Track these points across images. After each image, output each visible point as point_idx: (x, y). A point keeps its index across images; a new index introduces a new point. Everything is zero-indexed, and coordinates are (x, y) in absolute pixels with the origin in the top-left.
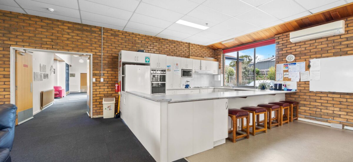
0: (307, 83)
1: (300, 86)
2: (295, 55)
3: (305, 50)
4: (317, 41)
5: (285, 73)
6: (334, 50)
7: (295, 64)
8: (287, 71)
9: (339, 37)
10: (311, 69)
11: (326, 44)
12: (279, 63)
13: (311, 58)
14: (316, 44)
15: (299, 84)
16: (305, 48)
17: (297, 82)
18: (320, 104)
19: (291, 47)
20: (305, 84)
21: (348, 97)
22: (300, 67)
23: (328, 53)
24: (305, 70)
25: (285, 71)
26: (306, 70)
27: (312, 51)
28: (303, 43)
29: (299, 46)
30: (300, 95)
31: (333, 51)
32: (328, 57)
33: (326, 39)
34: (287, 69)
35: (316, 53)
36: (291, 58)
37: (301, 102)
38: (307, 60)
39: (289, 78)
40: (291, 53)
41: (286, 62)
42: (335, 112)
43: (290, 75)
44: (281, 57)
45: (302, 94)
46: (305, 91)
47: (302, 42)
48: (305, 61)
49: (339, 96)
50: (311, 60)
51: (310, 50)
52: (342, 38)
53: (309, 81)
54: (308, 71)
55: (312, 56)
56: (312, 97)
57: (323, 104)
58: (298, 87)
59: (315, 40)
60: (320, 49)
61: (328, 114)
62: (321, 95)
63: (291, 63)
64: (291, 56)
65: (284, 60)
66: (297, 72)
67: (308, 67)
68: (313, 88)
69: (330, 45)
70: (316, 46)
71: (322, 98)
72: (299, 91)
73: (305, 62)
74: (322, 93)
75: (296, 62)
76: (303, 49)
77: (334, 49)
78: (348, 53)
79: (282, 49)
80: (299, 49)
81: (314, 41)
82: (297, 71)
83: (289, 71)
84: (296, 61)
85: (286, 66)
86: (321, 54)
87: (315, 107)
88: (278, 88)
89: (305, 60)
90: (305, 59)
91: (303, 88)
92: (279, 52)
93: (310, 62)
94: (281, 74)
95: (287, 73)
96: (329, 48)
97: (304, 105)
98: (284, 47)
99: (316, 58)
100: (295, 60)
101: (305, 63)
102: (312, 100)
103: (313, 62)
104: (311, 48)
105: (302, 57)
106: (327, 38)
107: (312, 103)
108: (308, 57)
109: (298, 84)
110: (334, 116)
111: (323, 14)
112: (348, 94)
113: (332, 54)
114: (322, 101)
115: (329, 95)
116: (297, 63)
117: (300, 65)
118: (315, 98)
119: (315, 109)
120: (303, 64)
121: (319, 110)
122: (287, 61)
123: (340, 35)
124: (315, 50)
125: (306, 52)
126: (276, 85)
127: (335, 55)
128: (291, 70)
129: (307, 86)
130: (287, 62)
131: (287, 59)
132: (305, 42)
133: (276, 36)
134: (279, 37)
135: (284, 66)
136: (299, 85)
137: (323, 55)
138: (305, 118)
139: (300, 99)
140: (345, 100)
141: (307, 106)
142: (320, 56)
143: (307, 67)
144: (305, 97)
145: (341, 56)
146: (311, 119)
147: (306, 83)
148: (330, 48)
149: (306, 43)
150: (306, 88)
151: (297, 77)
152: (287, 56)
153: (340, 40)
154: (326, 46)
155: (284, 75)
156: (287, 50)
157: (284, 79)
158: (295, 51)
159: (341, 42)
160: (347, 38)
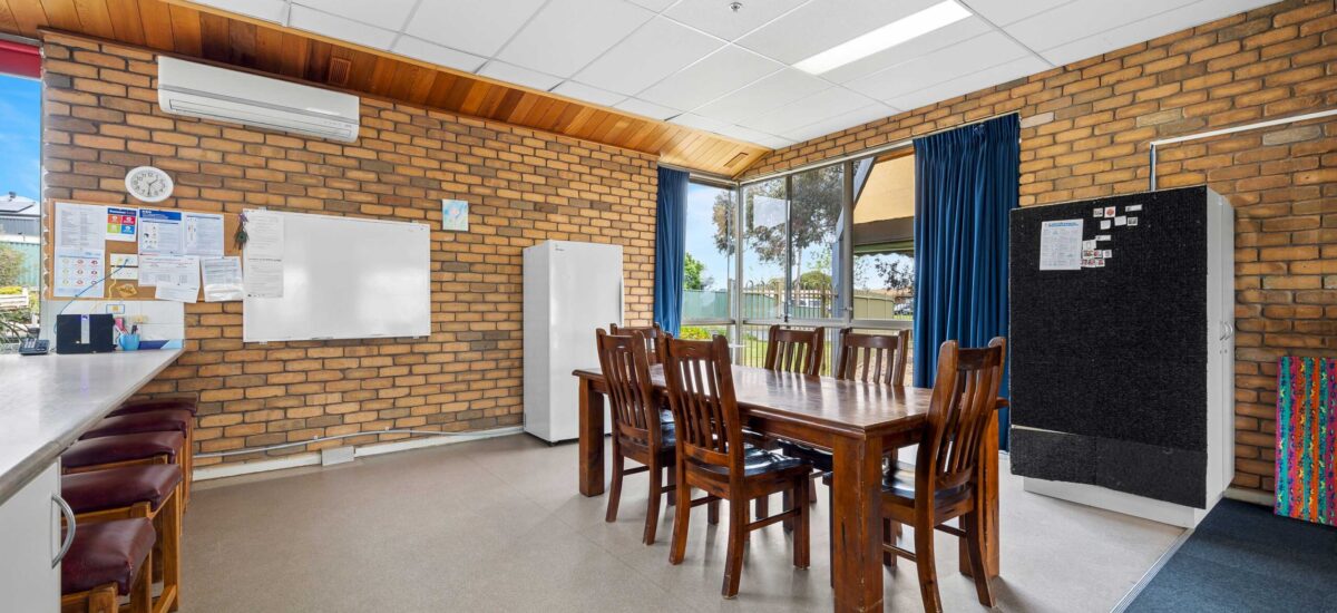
0: (232, 309)
1: (199, 324)
2: (176, 176)
3: (224, 162)
4: (271, 139)
5: (115, 259)
6: (325, 190)
7: (177, 217)
8: (131, 248)
9: (337, 150)
10: (249, 249)
11: (302, 161)
12: (71, 198)
13: (245, 202)
14: (267, 152)
15: (196, 314)
16: (224, 154)
17: (186, 304)
18: (280, 391)
19: (151, 130)
20: (224, 312)
21: (362, 350)
22: (200, 235)
23: (306, 196)
24: (221, 252)
25: (112, 247)
26: (228, 253)
27: (251, 173)
28: (213, 132)
29: (195, 135)
30: (199, 366)
31: (324, 193)
32: (307, 210)
33: (300, 144)
34: (130, 238)
35: (266, 187)
36: (146, 183)
37: (206, 397)
38: (229, 207)
39: (141, 283)
40: (151, 160)
41: (122, 198)
42: (329, 409)
43: (146, 267)
44: (91, 170)
45: (210, 358)
46: (221, 345)
47: (210, 124)
48: (224, 210)
49: (338, 352)
50: (249, 213)
51: (244, 168)
52: (347, 157)
53: (240, 302)
54: (238, 258)
55: (250, 197)
56: (250, 369)
57: (293, 390)
58: (188, 326)
59: (265, 132)
60: (281, 177)
61: (308, 424)
62: (284, 355)
63: (154, 212)
64: (150, 174)
65: (105, 184)
66: (185, 259)
67: (238, 239)
68: (256, 330)
69: (314, 169)
70: (267, 159)
71: (290, 367)
72: (194, 346)
73: (221, 216)
74: (287, 345)
75: (176, 206)
76: (214, 157)
77: (325, 186)
79: (97, 124)
80: (196, 154)
81: (259, 138)
82: (185, 250)
83: (142, 246)
84: (181, 203)
85: (127, 219)
86: (285, 195)
87: (266, 404)
88: (85, 339)
89: (220, 206)
90: (224, 203)
91: (215, 332)
92: (71, 134)
93: (243, 219)
94: (87, 262)
95: (133, 259)
96: (311, 178)
97: (221, 408)
98: (105, 115)
99: (269, 206)
100: (171, 197)
101: (221, 223)
102: (255, 380)
103: (257, 220)
104: (247, 161)
105: (206, 193)
106: (306, 140)
107: (251, 393)
108: (237, 196)
109: (187, 315)
110: (326, 423)
112: (362, 342)
113: (320, 205)
114: (289, 378)
115: (313, 353)
116: (184, 214)
117: (200, 226)
118: (265, 368)
119: (263, 416)
120: (216, 225)
121: (278, 414)
122: (126, 194)
123: (343, 145)
124: (263, 174)
125: (226, 171)
126: (68, 326)
127: (329, 207)
128: (156, 247)
129: (232, 320)
130: (125, 202)
131: (128, 184)
132: (222, 128)
133: (49, 36)
134: (71, 50)
135: (110, 220)
136: (193, 320)
137: (293, 202)
138: (225, 461)
139: (198, 385)
140: (353, 363)
141: (234, 407)
142: (279, 200)
143: (232, 240)
144: (222, 370)
145: (344, 214)
146: (246, 459)
147: (229, 308)
148: (313, 181)
149: (228, 133)
150: (229, 332)
151: (183, 279)
152: (127, 169)
153: (341, 161)
154: (300, 167)
155: (108, 265)
156: (126, 140)
157: (116, 289)
158: (175, 157)
159: (344, 169)
160: (360, 160)
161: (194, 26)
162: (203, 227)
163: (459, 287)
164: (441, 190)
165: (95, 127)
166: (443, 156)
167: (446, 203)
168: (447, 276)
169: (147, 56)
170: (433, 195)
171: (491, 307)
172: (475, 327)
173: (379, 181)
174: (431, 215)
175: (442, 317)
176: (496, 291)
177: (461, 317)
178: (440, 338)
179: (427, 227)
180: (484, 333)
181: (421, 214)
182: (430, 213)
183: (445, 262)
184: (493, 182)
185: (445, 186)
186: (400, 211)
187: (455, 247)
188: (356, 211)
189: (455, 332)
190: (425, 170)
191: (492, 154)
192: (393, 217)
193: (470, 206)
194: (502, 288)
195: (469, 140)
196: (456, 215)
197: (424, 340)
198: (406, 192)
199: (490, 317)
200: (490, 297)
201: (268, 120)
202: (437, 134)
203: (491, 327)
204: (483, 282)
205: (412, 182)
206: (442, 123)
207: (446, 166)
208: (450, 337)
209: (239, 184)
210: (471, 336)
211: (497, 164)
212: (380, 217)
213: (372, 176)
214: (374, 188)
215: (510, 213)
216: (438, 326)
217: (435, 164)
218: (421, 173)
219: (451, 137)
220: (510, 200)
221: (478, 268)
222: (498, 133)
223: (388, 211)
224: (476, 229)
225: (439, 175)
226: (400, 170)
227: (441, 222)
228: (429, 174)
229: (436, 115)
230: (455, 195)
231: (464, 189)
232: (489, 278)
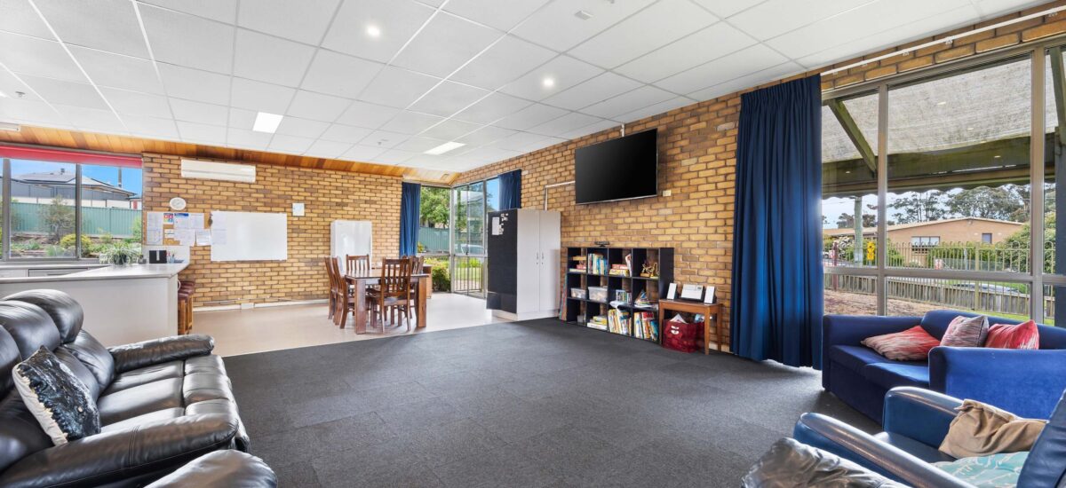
0: (207, 249)
1: (195, 254)
2: (187, 200)
3: (204, 194)
4: (222, 184)
5: (167, 231)
7: (187, 215)
8: (171, 227)
9: (248, 186)
10: (213, 226)
11: (233, 191)
12: (152, 210)
13: (212, 208)
14: (220, 189)
15: (194, 251)
16: (204, 191)
17: (190, 247)
18: (225, 280)
19: (178, 184)
20: (204, 250)
21: (258, 265)
22: (196, 221)
23: (235, 205)
24: (203, 227)
25: (166, 227)
26: (205, 228)
27: (214, 197)
28: (200, 183)
29: (194, 185)
30: (195, 270)
31: (242, 203)
32: (235, 210)
33: (232, 185)
34: (171, 223)
35: (220, 202)
36: (178, 204)
37: (198, 281)
38: (206, 210)
39: (175, 239)
40: (178, 195)
41: (168, 209)
42: (244, 288)
43: (176, 234)
44: (158, 200)
45: (199, 267)
46: (203, 262)
47: (200, 180)
48: (204, 212)
49: (248, 265)
50: (213, 213)
51: (212, 195)
52: (251, 188)
53: (210, 246)
54: (209, 229)
55: (214, 206)
56: (213, 271)
57: (230, 280)
58: (191, 255)
59: (219, 181)
60: (225, 198)
61: (236, 293)
62: (226, 266)
63: (179, 214)
64: (178, 200)
65: (163, 204)
66: (190, 230)
67: (209, 222)
68: (216, 256)
69: (238, 194)
70: (220, 191)
71: (229, 271)
72: (193, 262)
73: (203, 214)
74: (228, 263)
75: (187, 211)
76: (201, 192)
77: (242, 200)
78: (259, 209)
79: (160, 183)
80: (194, 191)
81: (217, 184)
82: (190, 227)
83: (175, 226)
84: (189, 210)
85: (170, 217)
86: (227, 205)
87: (219, 285)
88: (158, 259)
89: (203, 210)
91: (201, 257)
92: (152, 188)
93: (211, 215)
94: (158, 232)
95: (172, 231)
96: (237, 197)
97: (203, 285)
98: (163, 180)
99: (221, 210)
100: (185, 208)
101: (203, 216)
102: (215, 276)
103: (216, 215)
104: (212, 193)
105: (198, 206)
106: (235, 183)
107: (214, 280)
108: (208, 206)
109: (191, 251)
110: (243, 293)
111: (236, 151)
112: (258, 262)
113: (239, 208)
114: (228, 275)
115: (238, 266)
116: (190, 214)
117: (195, 218)
118: (220, 271)
119: (218, 289)
120: (201, 217)
121: (224, 289)
122: (170, 208)
123: (250, 184)
124: (218, 197)
125: (205, 197)
126: (153, 254)
127: (244, 209)
128: (180, 226)
129: (207, 253)
130: (169, 211)
131: (171, 204)
132: (203, 181)
133: (145, 155)
134: (152, 158)
135: (165, 217)
136: (193, 253)
137: (230, 207)
138: (204, 305)
139: (195, 277)
140: (254, 270)
141: (208, 285)
142: (224, 207)
143: (207, 223)
144: (203, 271)
145: (250, 211)
146: (212, 305)
148: (238, 199)
149: (205, 183)
150: (206, 257)
151: (190, 238)
152: (170, 199)
153: (249, 190)
154: (233, 194)
155: (164, 234)
156: (170, 188)
157: (166, 241)
158: (187, 193)
159: (251, 193)
160: (257, 189)
161: (194, 149)
162: (197, 218)
163: (300, 239)
164: (292, 199)
165: (159, 185)
166: (293, 185)
167: (294, 205)
168: (295, 235)
169: (177, 157)
170: (288, 201)
171: (315, 248)
172: (307, 256)
173: (265, 197)
174: (288, 210)
175: (292, 252)
176: (318, 241)
177: (301, 252)
178: (292, 260)
179: (285, 215)
180: (312, 259)
181: (283, 210)
182: (287, 208)
183: (294, 229)
184: (316, 195)
185: (294, 197)
186: (274, 209)
187: (298, 223)
188: (255, 209)
189: (298, 258)
190: (285, 191)
191: (316, 183)
192: (271, 211)
193: (305, 205)
194: (320, 240)
195: (305, 178)
196: (299, 209)
197: (284, 261)
198: (276, 201)
199: (315, 252)
200: (314, 244)
201: (220, 177)
202: (290, 176)
203: (315, 256)
204: (311, 237)
205: (279, 197)
206: (292, 171)
207: (295, 189)
208: (296, 260)
209: (210, 202)
210: (306, 260)
211: (318, 187)
212: (265, 212)
213: (262, 196)
214: (263, 200)
215: (324, 207)
216: (291, 256)
217: (290, 189)
218: (283, 193)
219: (297, 177)
220: (324, 202)
221: (309, 231)
222: (318, 173)
223: (269, 209)
224: (308, 215)
225: (291, 193)
226: (274, 192)
227: (292, 213)
228: (287, 193)
229: (289, 168)
230: (299, 201)
231: (303, 198)
232: (313, 236)
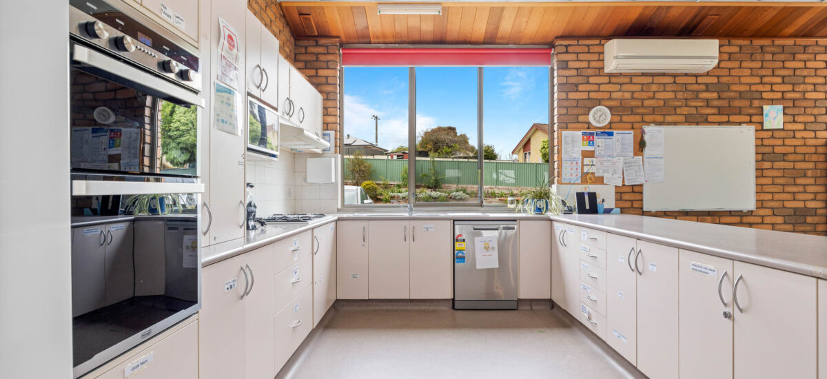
1: (621, 199)
2: (612, 110)
3: (633, 98)
4: (657, 80)
5: (587, 161)
6: (686, 108)
7: (611, 134)
8: (590, 154)
9: (693, 80)
10: (647, 151)
11: (672, 91)
12: (567, 128)
13: (643, 122)
14: (654, 88)
15: (621, 193)
16: (633, 92)
17: (616, 186)
19: (599, 85)
20: (633, 192)
21: (709, 219)
22: (622, 144)
23: (676, 114)
24: (632, 154)
25: (585, 155)
26: (635, 154)
27: (646, 103)
28: (626, 80)
29: (618, 84)
31: (685, 111)
32: (675, 124)
33: (670, 80)
34: (592, 149)
35: (654, 110)
36: (600, 116)
38: (636, 125)
39: (596, 175)
40: (599, 102)
41: (586, 126)
43: (598, 165)
44: (574, 111)
46: (632, 212)
47: (625, 75)
48: (633, 128)
50: (647, 129)
51: (643, 100)
52: (699, 84)
53: (642, 185)
54: (641, 157)
55: (647, 118)
59: (653, 75)
60: (661, 103)
63: (602, 132)
64: (600, 110)
65: (581, 118)
66: (616, 159)
67: (641, 145)
69: (680, 95)
70: (654, 92)
73: (632, 132)
74: (665, 213)
75: (610, 128)
76: (628, 95)
77: (686, 106)
78: (710, 118)
79: (577, 85)
80: (619, 95)
81: (649, 80)
82: (615, 154)
83: (597, 153)
84: (613, 125)
85: (589, 138)
86: (665, 114)
88: (588, 207)
89: (630, 125)
90: (632, 123)
91: (629, 204)
92: (567, 93)
93: (643, 132)
94: (574, 163)
95: (593, 160)
96: (678, 101)
98: (581, 79)
99: (656, 123)
100: (610, 123)
101: (631, 136)
103: (651, 132)
104: (644, 95)
105: (625, 118)
106: (675, 76)
108: (638, 118)
109: (617, 193)
112: (709, 214)
113: (682, 118)
116: (615, 132)
117: (622, 139)
120: (628, 137)
122: (589, 123)
123: (697, 76)
124: (651, 103)
125: (634, 103)
126: (580, 199)
127: (691, 120)
128: (602, 153)
129: (637, 197)
130: (588, 128)
131: (591, 118)
133: (558, 42)
134: (567, 46)
135: (583, 138)
136: (618, 196)
137: (669, 119)
142: (659, 118)
143: (638, 146)
145: (697, 124)
147: (636, 189)
148: (680, 103)
149: (635, 80)
150: (636, 204)
151: (615, 172)
152: (590, 109)
153: (695, 87)
154: (671, 95)
155: (583, 165)
156: (589, 92)
157: (585, 178)
158: (610, 99)
159: (698, 92)
160: (707, 85)
162: (625, 138)
163: (775, 173)
164: (762, 98)
165: (575, 87)
166: (763, 72)
167: (766, 108)
168: (767, 165)
169: (597, 42)
170: (756, 103)
171: (801, 189)
172: (788, 204)
173: (719, 98)
174: (755, 119)
175: (763, 197)
176: (805, 176)
177: (777, 196)
178: (762, 212)
179: (752, 128)
180: (795, 209)
181: (747, 118)
182: (755, 117)
183: (766, 154)
184: (802, 88)
185: (765, 95)
186: (734, 118)
187: (772, 142)
188: (704, 120)
189: (773, 209)
190: (750, 85)
191: (801, 65)
192: (728, 123)
193: (784, 108)
194: (809, 173)
195: (783, 57)
196: (774, 117)
197: (750, 213)
198: (737, 103)
199: (799, 196)
200: (799, 181)
201: (654, 67)
202: (758, 57)
203: (801, 205)
204: (794, 168)
205: (741, 95)
206: (762, 47)
207: (766, 80)
208: (768, 212)
209: (640, 111)
210: (786, 212)
211: (805, 72)
212: (720, 123)
213: (715, 95)
214: (716, 103)
215: (816, 111)
216: (761, 203)
217: (757, 80)
218: (747, 88)
219: (769, 57)
220: (816, 100)
221: (791, 157)
222: (805, 47)
223: (725, 118)
224: (789, 127)
225: (760, 88)
226: (734, 88)
227: (762, 123)
228: (753, 88)
229: (758, 42)
230: (772, 102)
231: (779, 95)
232: (798, 165)
